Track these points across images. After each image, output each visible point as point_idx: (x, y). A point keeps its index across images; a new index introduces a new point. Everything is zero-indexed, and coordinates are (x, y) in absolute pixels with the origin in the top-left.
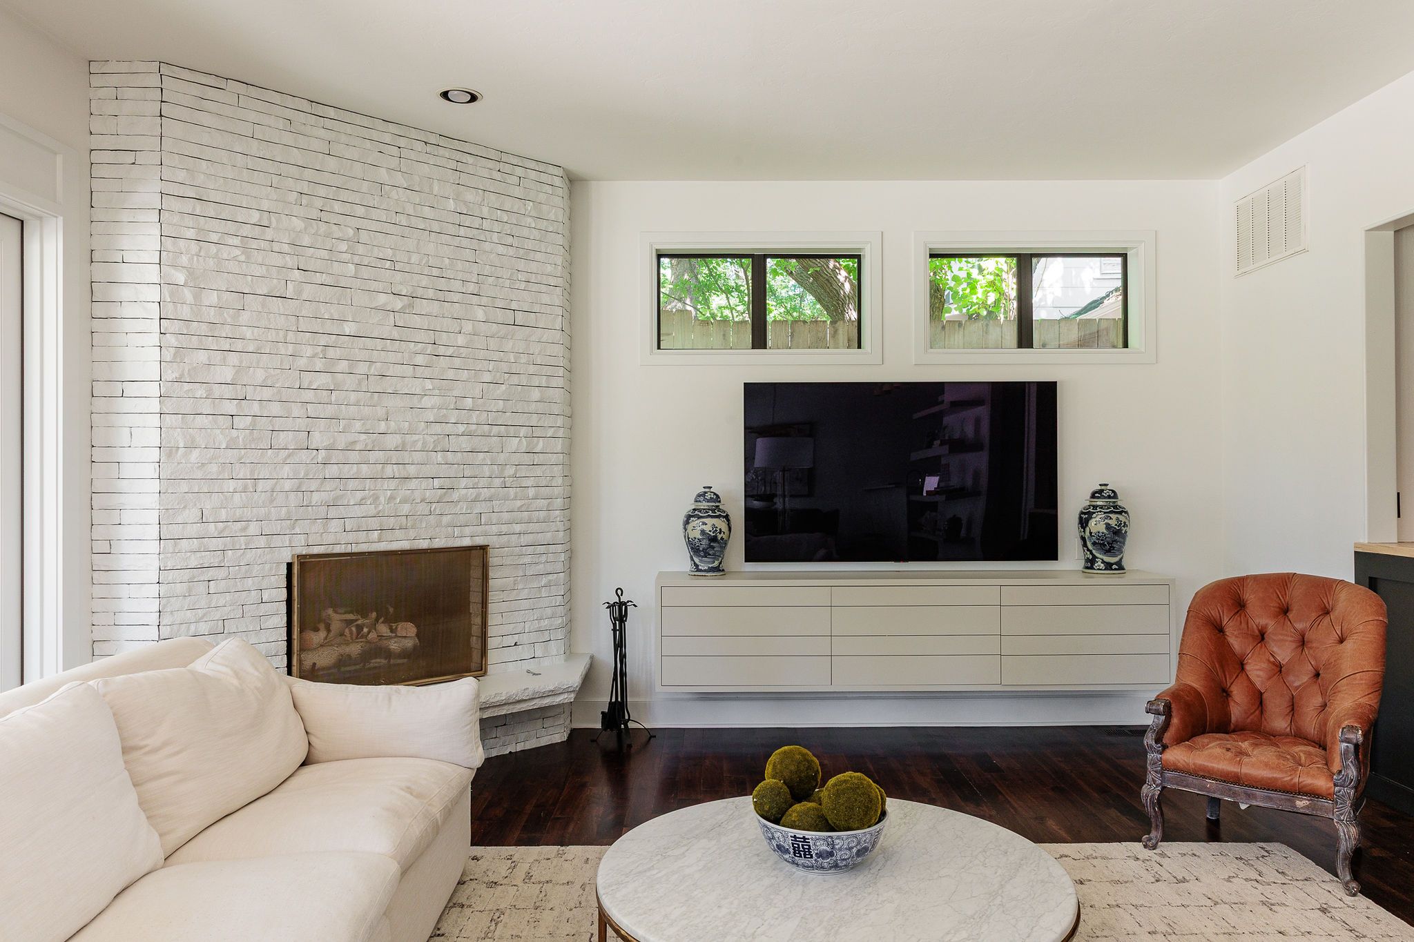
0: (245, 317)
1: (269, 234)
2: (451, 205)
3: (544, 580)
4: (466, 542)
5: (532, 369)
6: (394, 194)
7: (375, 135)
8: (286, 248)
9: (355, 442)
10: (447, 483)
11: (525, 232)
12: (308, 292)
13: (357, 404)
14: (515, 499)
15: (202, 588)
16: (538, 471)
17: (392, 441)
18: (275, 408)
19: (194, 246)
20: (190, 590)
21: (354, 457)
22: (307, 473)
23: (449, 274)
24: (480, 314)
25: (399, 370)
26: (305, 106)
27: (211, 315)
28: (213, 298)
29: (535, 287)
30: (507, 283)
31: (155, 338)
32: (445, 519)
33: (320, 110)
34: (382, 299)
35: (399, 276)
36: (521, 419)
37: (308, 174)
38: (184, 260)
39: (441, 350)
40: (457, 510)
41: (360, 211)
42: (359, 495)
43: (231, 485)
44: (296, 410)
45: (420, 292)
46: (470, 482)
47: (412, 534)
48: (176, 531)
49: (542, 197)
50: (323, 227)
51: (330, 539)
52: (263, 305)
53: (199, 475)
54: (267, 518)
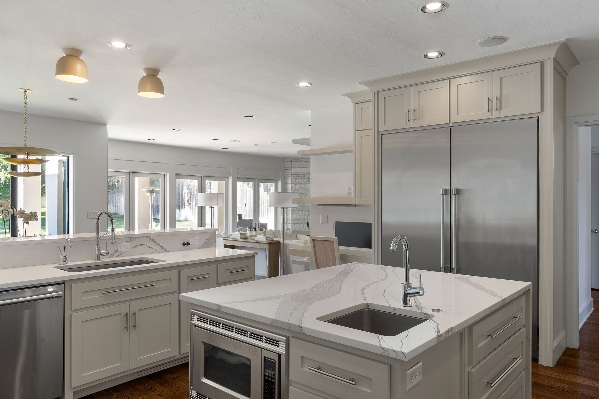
8: (307, 179)
15: (296, 224)
19: (295, 181)
27: (297, 189)
28: (297, 187)
38: (294, 183)
48: (293, 217)
52: (304, 187)
54: (304, 216)
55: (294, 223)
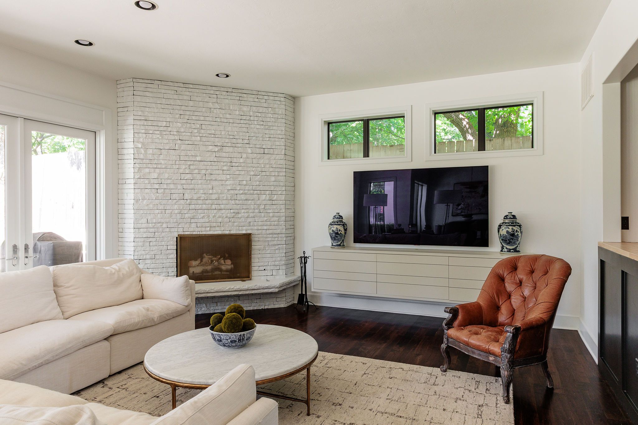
0: (162, 157)
1: (169, 129)
2: (237, 113)
3: (277, 247)
4: (244, 232)
5: (271, 169)
6: (215, 111)
7: (207, 92)
8: (175, 133)
9: (200, 197)
10: (236, 211)
11: (268, 119)
12: (183, 147)
13: (201, 184)
14: (264, 217)
15: (148, 244)
16: (274, 207)
17: (214, 197)
18: (172, 186)
19: (144, 135)
20: (143, 244)
21: (200, 202)
22: (183, 207)
23: (237, 137)
24: (249, 151)
25: (217, 172)
26: (182, 85)
27: (150, 157)
28: (150, 151)
29: (273, 139)
30: (261, 139)
31: (132, 165)
32: (236, 224)
33: (187, 86)
34: (211, 148)
35: (217, 139)
36: (267, 188)
37: (183, 108)
38: (141, 140)
39: (234, 164)
40: (241, 220)
41: (202, 118)
42: (202, 215)
43: (157, 211)
44: (179, 187)
45: (225, 144)
46: (246, 211)
47: (223, 229)
48: (139, 225)
49: (276, 106)
50: (188, 125)
51: (191, 229)
52: (168, 153)
53: (146, 208)
54: (169, 222)
55: (142, 240)
